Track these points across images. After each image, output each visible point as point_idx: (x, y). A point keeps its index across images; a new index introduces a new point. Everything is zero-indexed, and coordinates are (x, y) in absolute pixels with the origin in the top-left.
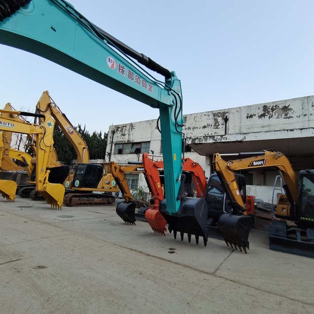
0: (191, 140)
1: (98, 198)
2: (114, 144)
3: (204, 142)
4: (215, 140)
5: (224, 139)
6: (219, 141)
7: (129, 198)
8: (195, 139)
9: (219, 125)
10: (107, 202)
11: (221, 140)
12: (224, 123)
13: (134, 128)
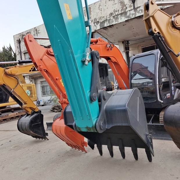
0: (99, 24)
1: (13, 112)
2: (23, 54)
3: (114, 23)
4: (128, 17)
5: (139, 12)
6: (133, 17)
7: (31, 108)
8: (104, 22)
9: (127, 8)
10: (25, 113)
11: (135, 14)
12: (132, 5)
13: (39, 33)
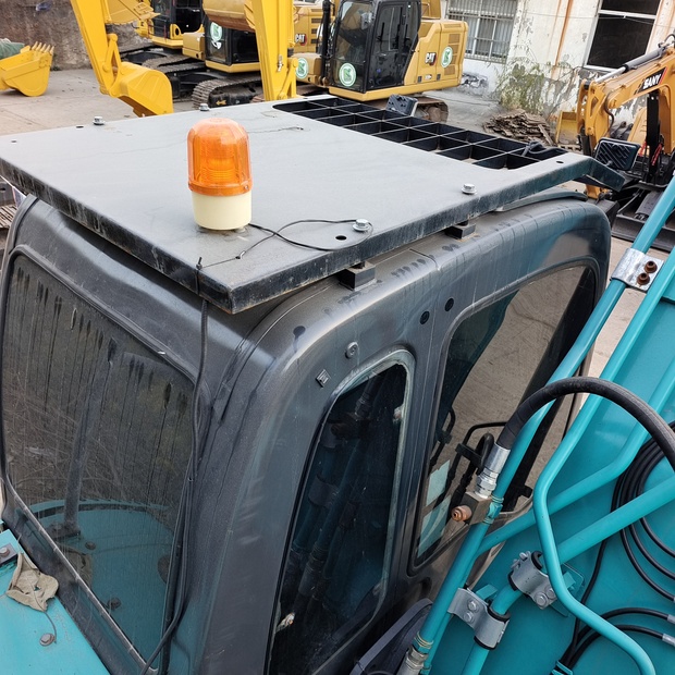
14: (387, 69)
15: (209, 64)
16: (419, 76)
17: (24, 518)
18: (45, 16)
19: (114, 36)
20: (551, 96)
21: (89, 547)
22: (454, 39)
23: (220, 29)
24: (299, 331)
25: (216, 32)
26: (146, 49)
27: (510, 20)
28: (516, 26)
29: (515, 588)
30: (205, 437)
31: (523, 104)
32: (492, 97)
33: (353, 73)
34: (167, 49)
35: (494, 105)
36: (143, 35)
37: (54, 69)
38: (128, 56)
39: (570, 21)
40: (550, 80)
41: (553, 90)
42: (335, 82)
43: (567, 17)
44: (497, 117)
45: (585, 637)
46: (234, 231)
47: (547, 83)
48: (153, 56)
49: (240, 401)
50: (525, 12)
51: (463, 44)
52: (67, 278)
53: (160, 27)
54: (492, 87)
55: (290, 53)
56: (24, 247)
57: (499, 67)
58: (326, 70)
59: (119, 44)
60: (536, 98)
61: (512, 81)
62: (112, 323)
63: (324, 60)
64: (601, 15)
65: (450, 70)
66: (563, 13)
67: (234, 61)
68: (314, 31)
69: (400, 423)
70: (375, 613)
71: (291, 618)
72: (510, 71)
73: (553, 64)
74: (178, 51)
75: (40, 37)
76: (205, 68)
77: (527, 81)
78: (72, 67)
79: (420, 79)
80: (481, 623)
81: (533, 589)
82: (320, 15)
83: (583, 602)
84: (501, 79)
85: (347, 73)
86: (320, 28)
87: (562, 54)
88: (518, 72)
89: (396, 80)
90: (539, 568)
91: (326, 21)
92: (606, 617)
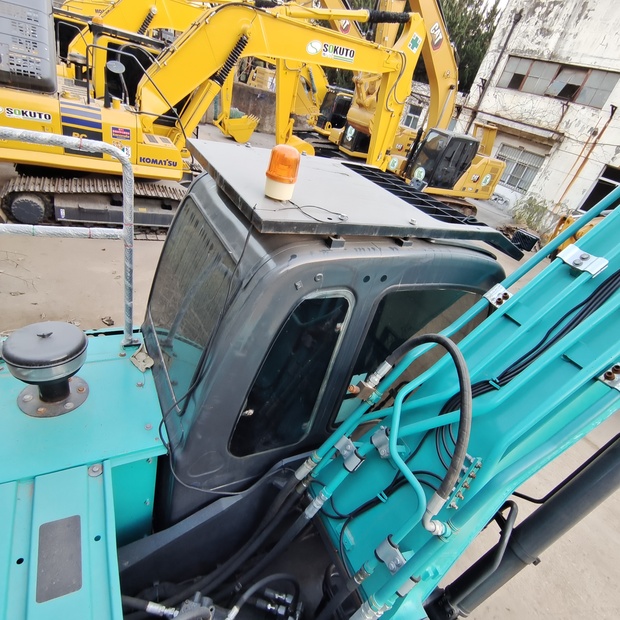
2: (506, 56)
13: (586, 17)
14: (448, 178)
15: (341, 148)
16: (464, 187)
17: (151, 331)
18: (261, 102)
19: (293, 120)
20: (549, 223)
21: (174, 355)
22: (494, 171)
23: (353, 130)
24: (294, 256)
25: (351, 132)
26: (309, 132)
27: (537, 169)
28: (539, 174)
29: (372, 443)
30: (235, 295)
31: (528, 223)
32: (508, 213)
33: (423, 174)
34: (321, 135)
35: (509, 218)
36: (310, 124)
37: (257, 131)
38: (299, 134)
39: (577, 179)
40: (551, 213)
41: (551, 219)
42: (410, 176)
43: (576, 176)
44: (508, 225)
45: (400, 482)
46: (280, 201)
47: (548, 214)
48: (312, 137)
49: (255, 282)
50: (548, 166)
51: (499, 175)
52: (204, 211)
53: (321, 122)
54: (511, 206)
55: (388, 152)
56: (193, 195)
57: (519, 195)
58: (408, 168)
59: (295, 125)
60: (539, 221)
61: (525, 207)
62: (215, 235)
63: (408, 162)
64: (600, 180)
65: (485, 189)
66: (574, 173)
67: (355, 150)
68: (409, 145)
69: (339, 333)
70: (301, 440)
71: (251, 412)
72: (525, 199)
73: (556, 202)
74: (326, 137)
75: (255, 112)
76: (338, 150)
77: (534, 209)
78: (266, 132)
79: (464, 189)
80: (349, 457)
81: (381, 446)
82: (415, 137)
83: (406, 462)
84: (518, 203)
85: (420, 173)
86: (412, 143)
87: (564, 199)
88: (531, 202)
89: (449, 185)
90: (387, 435)
91: (417, 141)
92: (414, 473)
